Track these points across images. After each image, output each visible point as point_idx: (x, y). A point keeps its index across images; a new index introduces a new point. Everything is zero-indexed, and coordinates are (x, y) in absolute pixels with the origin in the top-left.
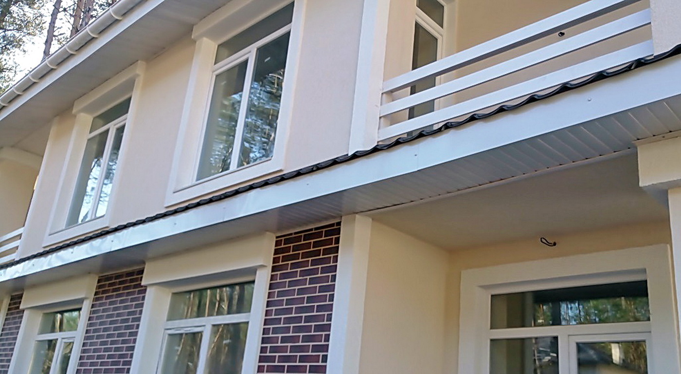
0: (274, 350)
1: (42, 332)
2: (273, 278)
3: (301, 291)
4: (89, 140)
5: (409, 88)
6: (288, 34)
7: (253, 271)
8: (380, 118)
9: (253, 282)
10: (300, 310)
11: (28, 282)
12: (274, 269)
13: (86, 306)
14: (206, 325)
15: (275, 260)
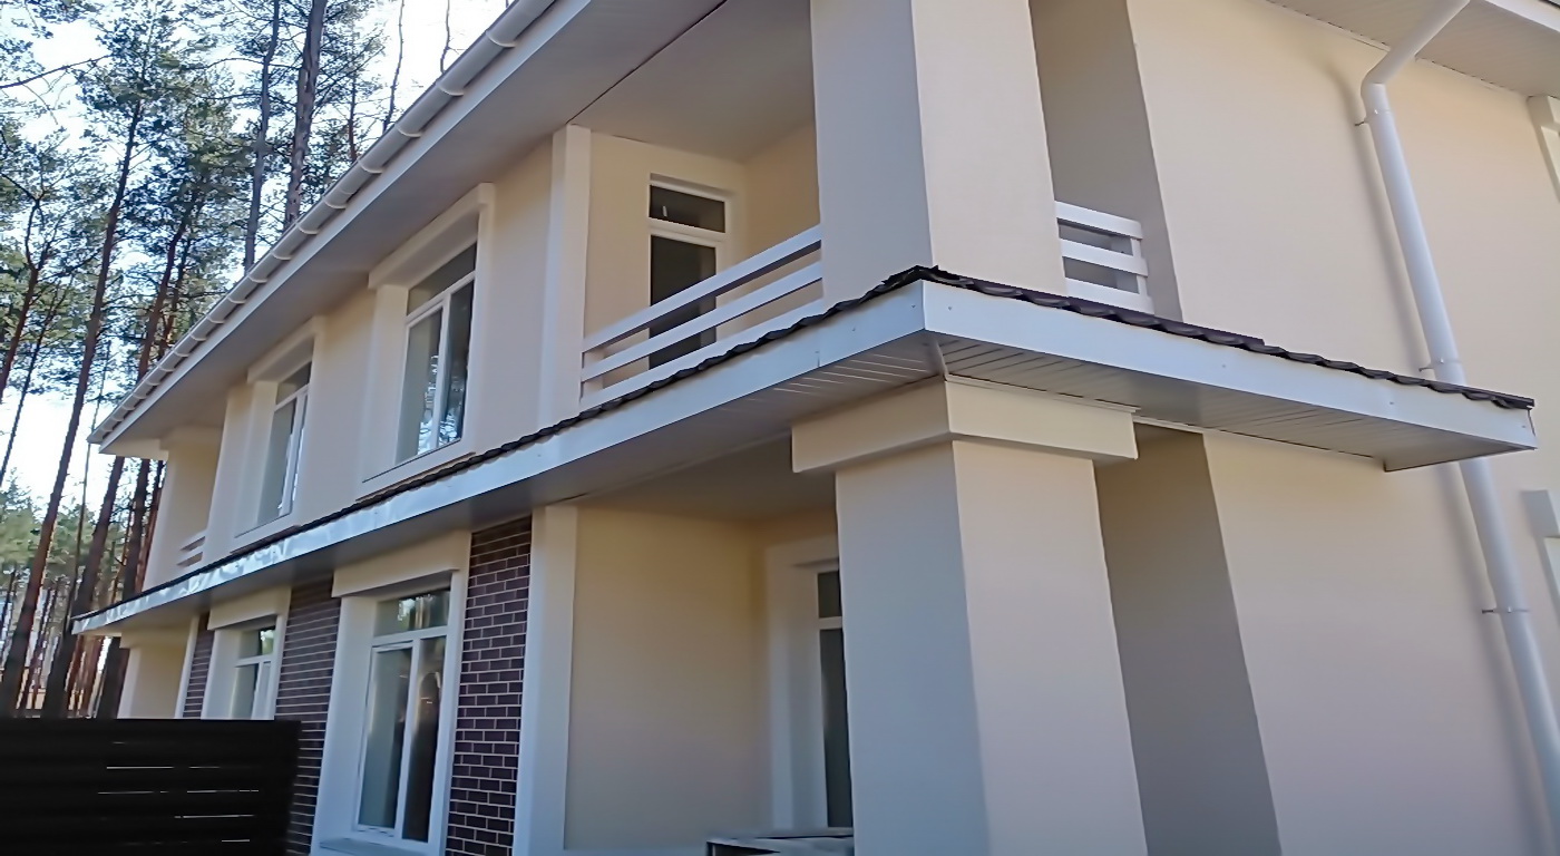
0: (475, 667)
1: (244, 656)
2: (471, 582)
3: (499, 598)
4: (276, 412)
5: (648, 330)
6: (472, 284)
7: (448, 576)
8: (582, 383)
9: (449, 589)
10: (499, 620)
11: (215, 595)
12: (472, 572)
13: (280, 623)
14: (415, 639)
15: (472, 562)
